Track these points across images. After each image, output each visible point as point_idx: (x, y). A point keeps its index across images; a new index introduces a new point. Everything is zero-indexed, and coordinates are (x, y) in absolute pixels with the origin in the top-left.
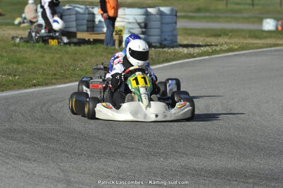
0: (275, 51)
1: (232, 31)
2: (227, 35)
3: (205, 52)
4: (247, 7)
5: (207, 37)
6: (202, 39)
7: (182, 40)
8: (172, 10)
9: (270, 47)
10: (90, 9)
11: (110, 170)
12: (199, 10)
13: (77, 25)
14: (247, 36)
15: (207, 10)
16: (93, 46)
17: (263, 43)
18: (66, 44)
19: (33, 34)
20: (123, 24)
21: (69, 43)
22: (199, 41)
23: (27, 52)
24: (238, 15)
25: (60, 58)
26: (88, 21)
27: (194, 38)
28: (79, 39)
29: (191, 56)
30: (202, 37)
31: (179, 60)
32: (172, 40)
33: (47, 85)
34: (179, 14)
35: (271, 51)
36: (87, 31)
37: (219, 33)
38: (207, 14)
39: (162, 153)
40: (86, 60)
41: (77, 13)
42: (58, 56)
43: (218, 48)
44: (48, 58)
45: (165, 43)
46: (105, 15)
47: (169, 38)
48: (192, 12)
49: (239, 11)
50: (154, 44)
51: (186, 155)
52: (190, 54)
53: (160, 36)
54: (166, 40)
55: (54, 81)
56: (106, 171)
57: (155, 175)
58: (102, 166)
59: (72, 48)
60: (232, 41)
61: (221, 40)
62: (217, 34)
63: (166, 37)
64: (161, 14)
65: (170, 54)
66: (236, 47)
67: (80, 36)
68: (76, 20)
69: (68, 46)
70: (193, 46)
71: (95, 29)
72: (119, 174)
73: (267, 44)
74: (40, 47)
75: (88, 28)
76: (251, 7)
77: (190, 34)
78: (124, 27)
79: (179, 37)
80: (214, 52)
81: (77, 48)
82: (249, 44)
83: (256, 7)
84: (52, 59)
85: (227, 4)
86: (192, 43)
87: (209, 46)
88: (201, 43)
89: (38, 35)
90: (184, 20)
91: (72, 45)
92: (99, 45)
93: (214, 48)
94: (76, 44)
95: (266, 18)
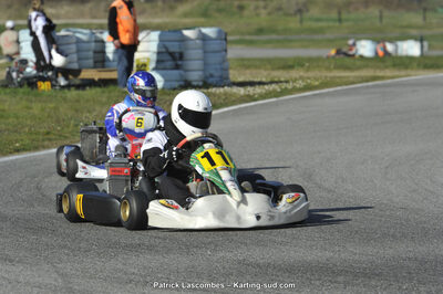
0: (373, 86)
1: (310, 60)
2: (302, 66)
3: (270, 93)
4: (331, 24)
5: (273, 69)
6: (265, 73)
7: (235, 75)
8: (220, 32)
9: (367, 81)
10: (98, 35)
11: (133, 270)
12: (260, 31)
13: (79, 59)
14: (332, 67)
15: (273, 30)
16: (105, 89)
17: (355, 77)
18: (63, 87)
19: (14, 75)
20: (146, 55)
21: (68, 87)
22: (262, 76)
23: (6, 101)
24: (319, 37)
25: (56, 108)
26: (95, 52)
27: (254, 71)
28: (83, 80)
29: (251, 98)
30: (265, 70)
31: (232, 105)
32: (221, 77)
33: (36, 148)
34: (229, 38)
35: (368, 87)
36: (95, 67)
37: (290, 63)
38: (274, 36)
39: (210, 243)
40: (94, 110)
41: (79, 41)
42: (52, 105)
43: (290, 86)
44: (36, 108)
45: (210, 80)
46: (116, 42)
47: (217, 74)
48: (250, 34)
49: (321, 31)
50: (195, 83)
51: (246, 244)
52: (249, 96)
53: (204, 70)
54: (212, 76)
55: (46, 143)
56: (126, 274)
57: (199, 276)
58: (120, 266)
59: (73, 93)
60: (310, 74)
61: (294, 74)
62: (287, 65)
63: (212, 72)
64: (204, 38)
65: (219, 97)
66: (317, 83)
67: (86, 74)
68: (78, 51)
69: (66, 91)
70: (252, 84)
71: (106, 64)
72: (145, 276)
73: (362, 77)
74: (24, 93)
75: (95, 62)
76: (337, 24)
77: (248, 67)
78: (148, 59)
79: (231, 72)
80: (284, 92)
81: (80, 92)
82: (334, 77)
83: (345, 24)
84: (43, 110)
85: (301, 21)
86: (252, 79)
87: (276, 82)
88: (264, 80)
89: (21, 76)
90: (239, 47)
91: (73, 89)
92: (112, 88)
93: (284, 86)
94: (78, 87)
95: (360, 39)
